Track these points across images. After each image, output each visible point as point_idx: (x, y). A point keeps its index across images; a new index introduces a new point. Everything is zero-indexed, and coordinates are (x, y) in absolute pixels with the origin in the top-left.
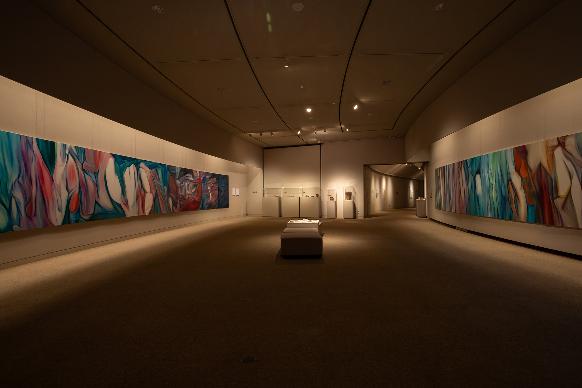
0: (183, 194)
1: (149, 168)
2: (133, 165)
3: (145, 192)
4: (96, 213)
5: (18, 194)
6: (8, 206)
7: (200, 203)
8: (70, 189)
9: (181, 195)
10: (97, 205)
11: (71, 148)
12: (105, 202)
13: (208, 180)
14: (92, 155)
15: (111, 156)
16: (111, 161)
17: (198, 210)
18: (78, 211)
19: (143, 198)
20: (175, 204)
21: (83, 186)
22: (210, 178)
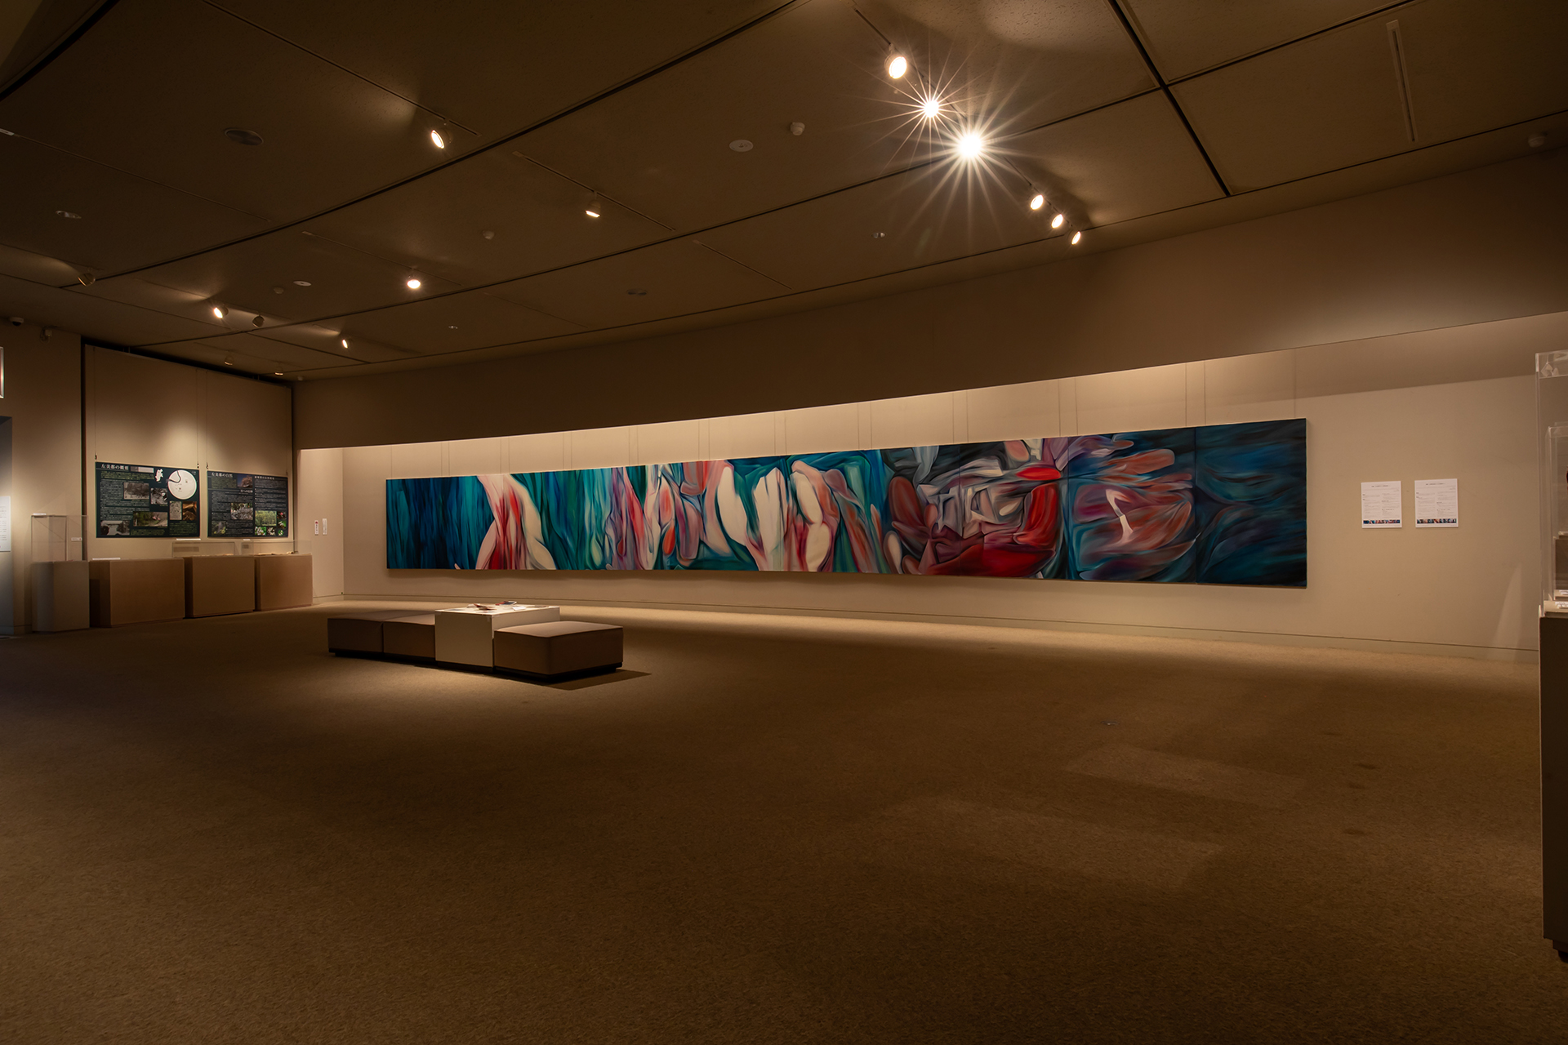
0: (950, 523)
1: (819, 469)
2: (774, 469)
3: (807, 521)
4: (699, 558)
5: (610, 531)
6: (602, 544)
7: (1052, 552)
8: (663, 523)
9: (940, 528)
10: (702, 546)
11: (664, 468)
12: (715, 540)
13: (1101, 464)
14: (694, 471)
15: (726, 464)
16: (728, 473)
17: (1036, 578)
18: (674, 554)
19: (801, 535)
20: (911, 552)
21: (681, 517)
22: (1117, 453)
